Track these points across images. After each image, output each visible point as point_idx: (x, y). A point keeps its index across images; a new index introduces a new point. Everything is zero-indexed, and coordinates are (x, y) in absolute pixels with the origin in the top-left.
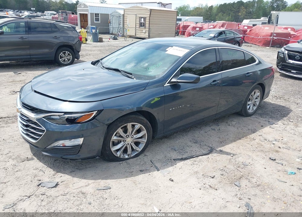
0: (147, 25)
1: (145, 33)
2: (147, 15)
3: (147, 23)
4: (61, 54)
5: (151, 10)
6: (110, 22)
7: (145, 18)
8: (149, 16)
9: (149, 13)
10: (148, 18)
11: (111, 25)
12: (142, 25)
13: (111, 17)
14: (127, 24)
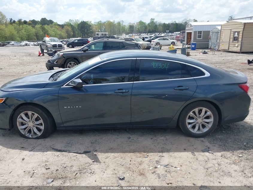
0: (240, 39)
1: (237, 47)
2: (241, 29)
3: (240, 37)
5: (245, 24)
6: (210, 38)
7: (238, 32)
8: (242, 30)
9: (243, 27)
10: (242, 32)
11: (210, 41)
12: (235, 39)
13: (212, 34)
14: (222, 39)
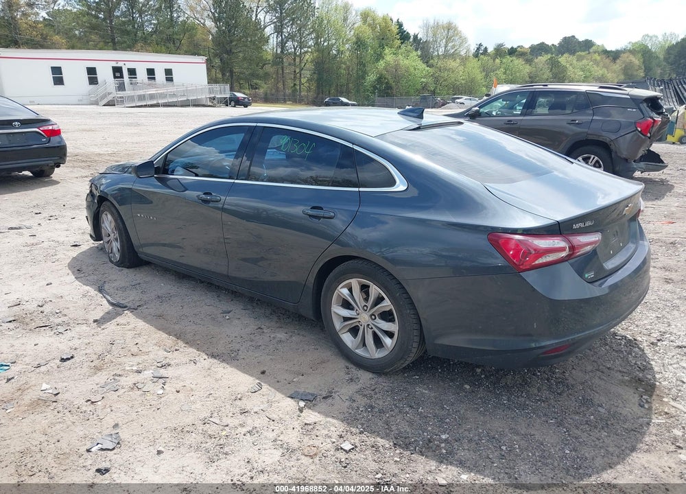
4: (594, 158)
